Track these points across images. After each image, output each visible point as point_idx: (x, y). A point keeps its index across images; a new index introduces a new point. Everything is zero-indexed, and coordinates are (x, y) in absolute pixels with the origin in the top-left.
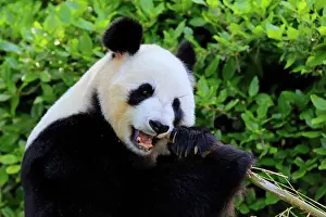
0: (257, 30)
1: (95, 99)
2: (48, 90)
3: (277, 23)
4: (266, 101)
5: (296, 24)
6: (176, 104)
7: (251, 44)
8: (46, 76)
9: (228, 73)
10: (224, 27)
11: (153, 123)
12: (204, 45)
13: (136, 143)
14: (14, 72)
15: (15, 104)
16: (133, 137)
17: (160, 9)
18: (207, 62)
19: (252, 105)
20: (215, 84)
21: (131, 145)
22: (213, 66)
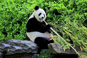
0: (55, 8)
1: (34, 16)
2: (31, 15)
3: (57, 7)
4: (56, 16)
5: (59, 7)
6: (44, 14)
7: (54, 9)
8: (31, 13)
9: (51, 13)
10: (51, 7)
11: (42, 17)
12: (49, 10)
13: (40, 20)
14: (27, 12)
15: (27, 16)
16: (40, 19)
17: (44, 5)
18: (49, 11)
19: (54, 17)
20: (50, 14)
21: (40, 21)
22: (50, 12)
